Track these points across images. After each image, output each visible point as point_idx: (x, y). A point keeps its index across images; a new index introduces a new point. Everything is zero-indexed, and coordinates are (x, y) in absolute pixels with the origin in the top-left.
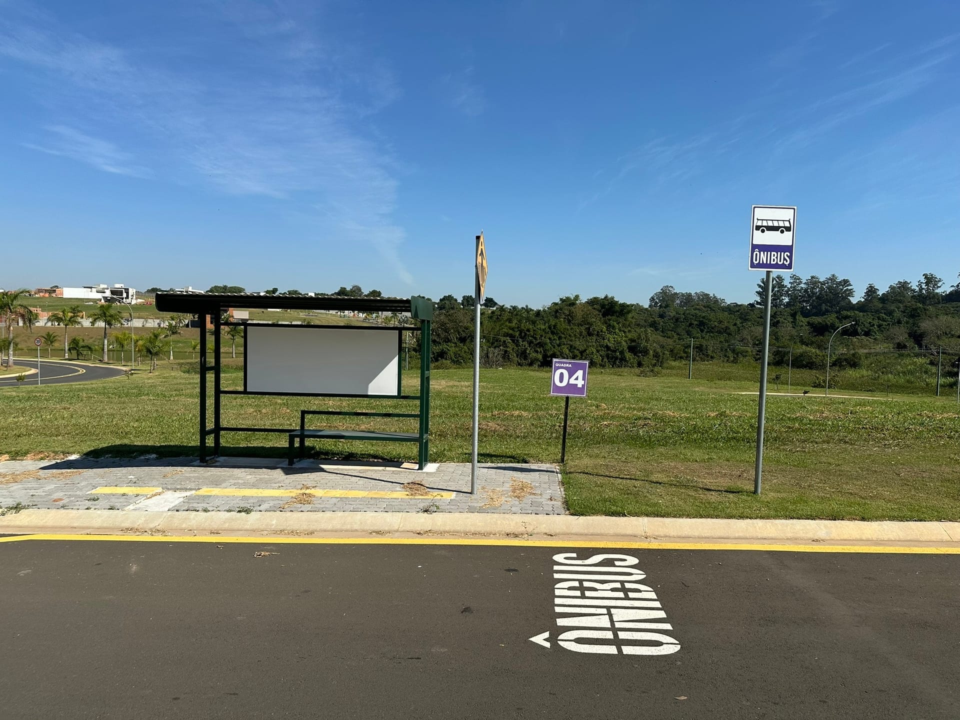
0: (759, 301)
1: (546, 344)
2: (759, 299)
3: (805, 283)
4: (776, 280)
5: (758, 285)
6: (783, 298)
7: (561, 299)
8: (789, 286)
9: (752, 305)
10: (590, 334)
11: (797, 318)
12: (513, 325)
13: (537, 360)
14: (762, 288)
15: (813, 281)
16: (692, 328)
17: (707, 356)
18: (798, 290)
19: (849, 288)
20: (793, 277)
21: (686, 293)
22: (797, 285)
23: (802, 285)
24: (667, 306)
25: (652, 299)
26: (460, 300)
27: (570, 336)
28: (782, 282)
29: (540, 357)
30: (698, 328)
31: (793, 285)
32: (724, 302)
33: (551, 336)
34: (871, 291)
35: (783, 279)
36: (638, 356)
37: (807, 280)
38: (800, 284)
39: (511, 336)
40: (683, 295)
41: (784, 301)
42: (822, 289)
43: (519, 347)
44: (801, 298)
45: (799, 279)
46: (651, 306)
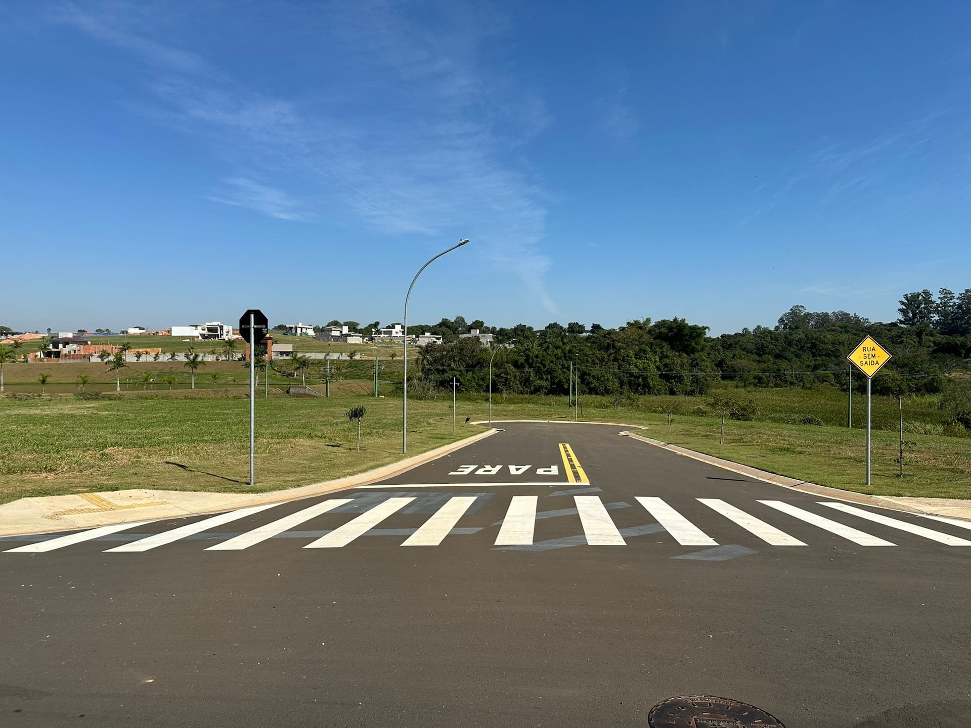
0: (903, 320)
2: (901, 317)
3: (958, 298)
4: (922, 296)
5: (900, 302)
6: (932, 315)
7: (628, 323)
8: (939, 302)
9: (894, 325)
11: (923, 337)
14: (905, 306)
16: (803, 351)
17: (786, 382)
18: (950, 306)
20: (943, 291)
21: (822, 313)
22: (948, 300)
23: (955, 300)
24: (797, 328)
25: (781, 321)
28: (929, 298)
30: (809, 351)
31: (943, 301)
32: (867, 322)
35: (931, 294)
36: (670, 383)
37: (960, 294)
38: (952, 299)
40: (818, 315)
41: (933, 319)
43: (523, 375)
44: (954, 315)
45: (950, 294)
46: (777, 328)
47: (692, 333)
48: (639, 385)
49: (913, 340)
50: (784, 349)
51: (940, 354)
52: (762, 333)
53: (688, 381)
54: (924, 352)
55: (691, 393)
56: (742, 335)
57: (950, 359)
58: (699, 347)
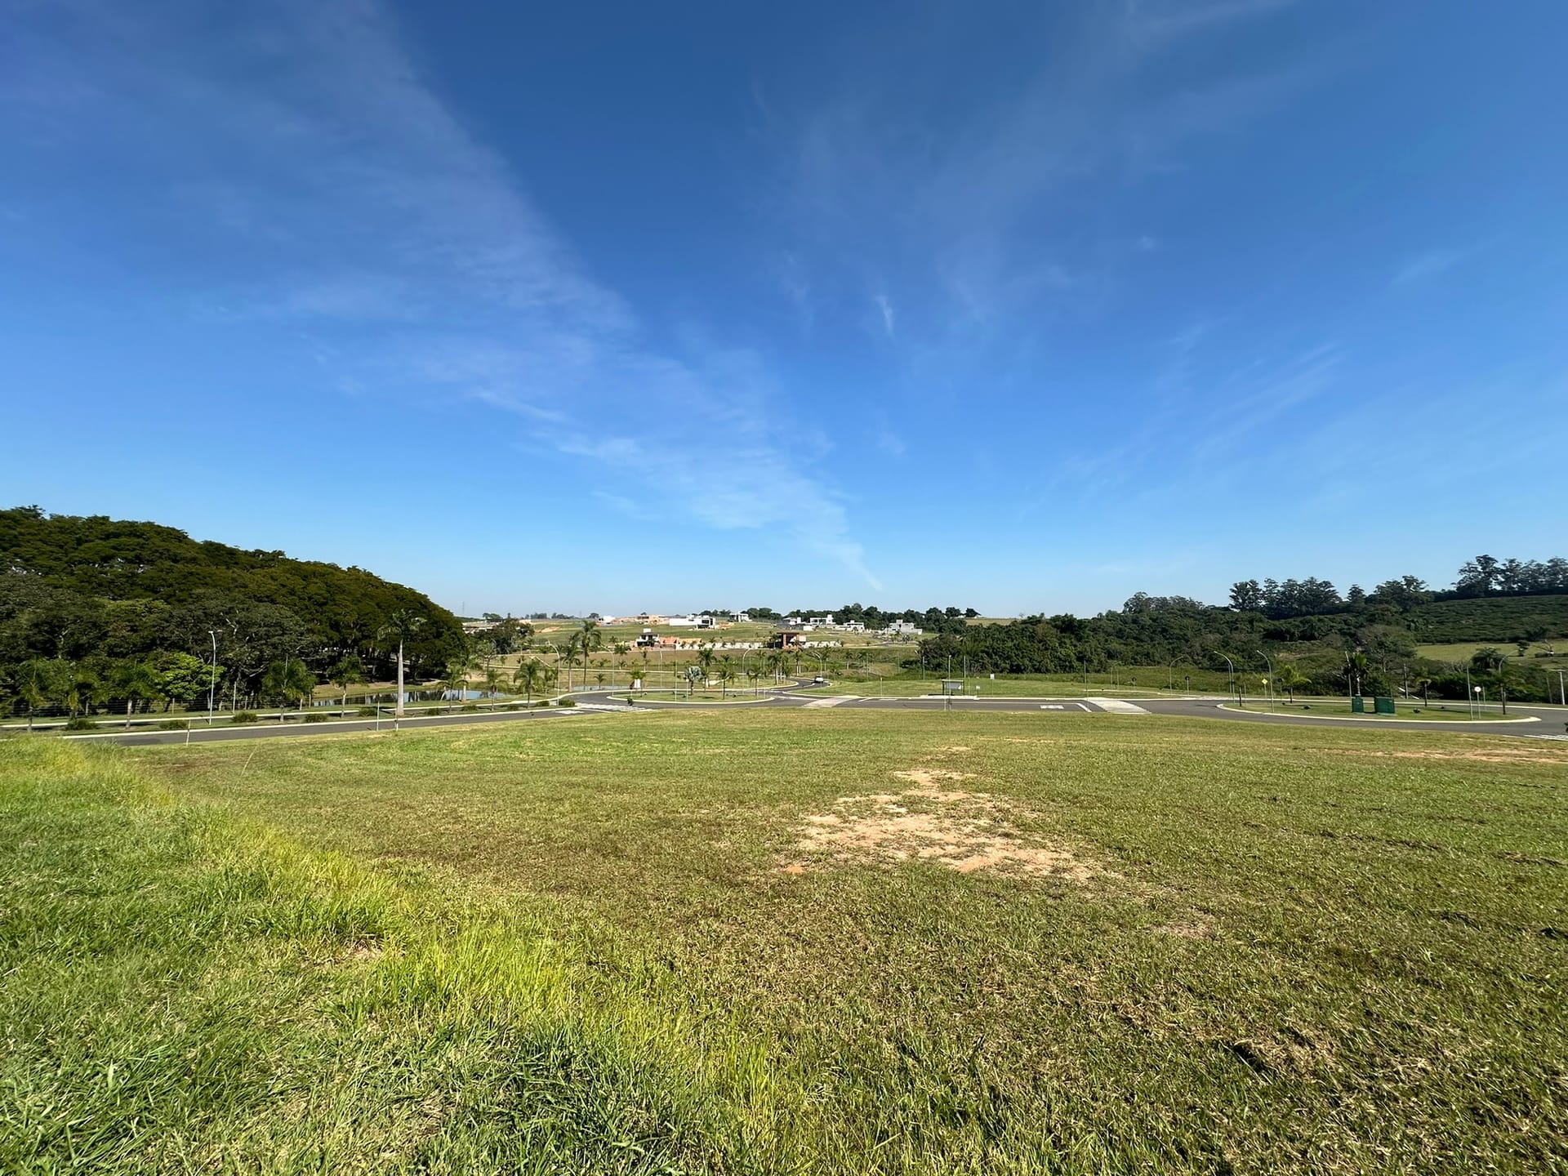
1: (1012, 657)
2: (1233, 603)
3: (1282, 586)
4: (1250, 584)
5: (1231, 590)
6: (1259, 601)
8: (1265, 589)
9: (1226, 609)
10: (1047, 649)
12: (988, 644)
13: (1006, 668)
14: (1236, 593)
15: (1291, 585)
18: (1275, 593)
19: (1331, 589)
20: (1268, 581)
22: (1273, 588)
23: (1279, 588)
24: (1141, 611)
25: (1126, 605)
26: (944, 611)
27: (1031, 651)
28: (1256, 587)
29: (1008, 666)
31: (1268, 589)
32: (1202, 606)
33: (1016, 652)
34: (1356, 592)
35: (1257, 583)
36: (1085, 664)
37: (1283, 583)
38: (1276, 587)
39: (987, 653)
40: (1158, 599)
41: (1261, 604)
42: (1301, 592)
44: (1279, 601)
45: (1274, 583)
46: (1124, 612)
47: (1080, 625)
48: (1067, 666)
49: (1247, 627)
50: (1140, 634)
51: (1270, 641)
52: (1111, 615)
53: (1096, 662)
54: (1256, 637)
55: (1098, 671)
57: (1278, 644)
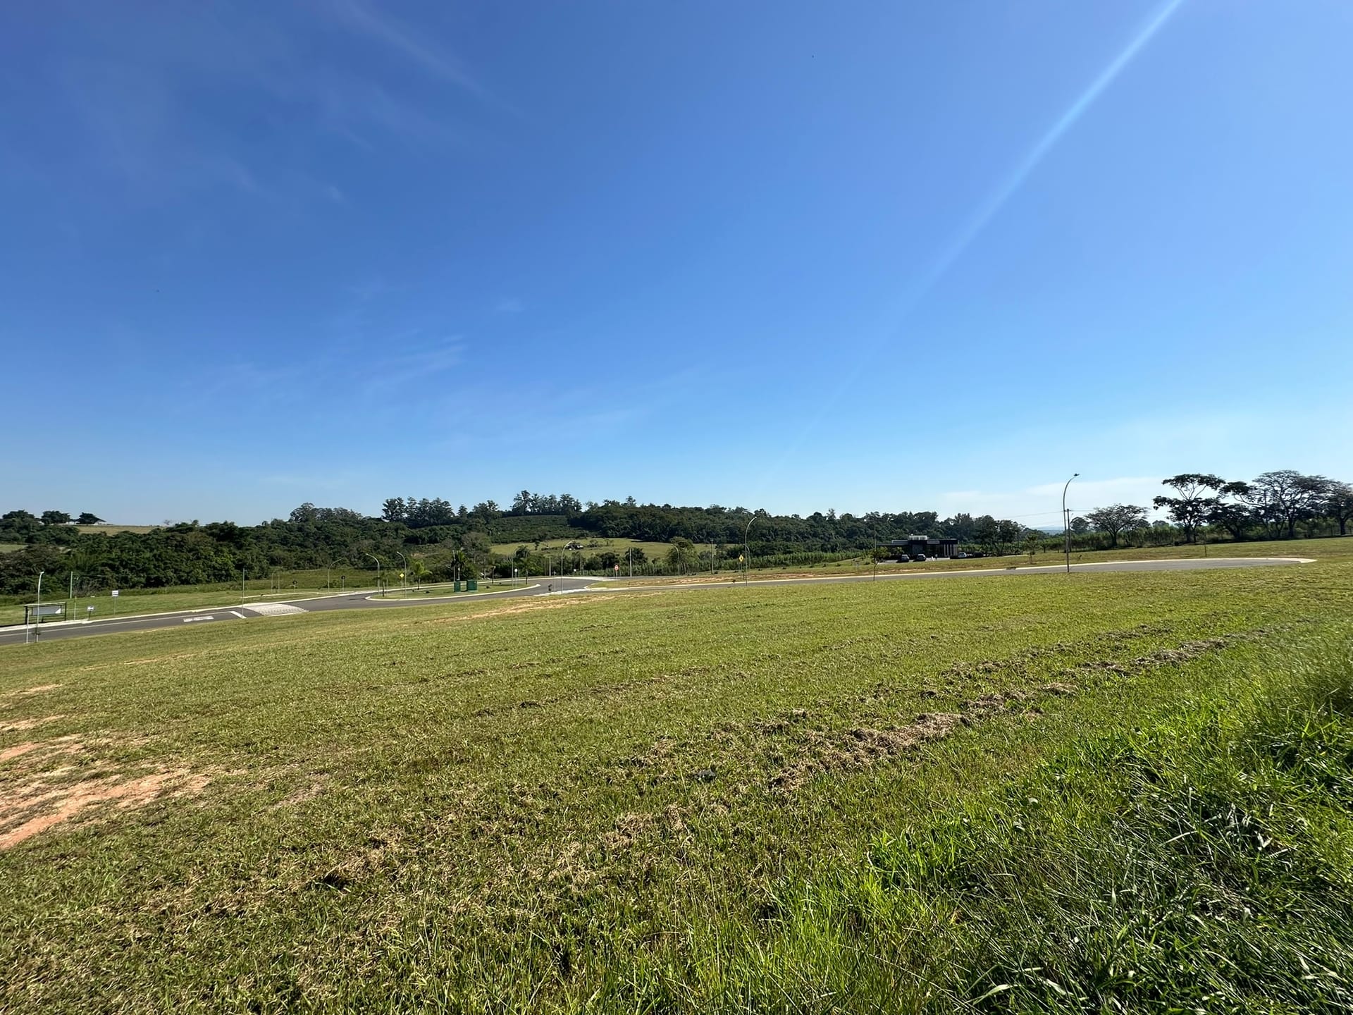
1: (149, 569)
2: (384, 515)
3: (419, 504)
4: (397, 501)
5: (383, 504)
6: (403, 513)
8: (407, 505)
9: (379, 520)
10: (198, 558)
11: (399, 531)
13: (138, 582)
14: (387, 507)
15: (424, 503)
18: (414, 509)
19: (449, 507)
20: (410, 499)
21: (326, 508)
22: (413, 504)
23: (417, 505)
24: (307, 520)
25: (293, 514)
27: (176, 561)
28: (401, 503)
31: (410, 505)
32: (360, 517)
33: (156, 563)
34: (462, 510)
35: (402, 500)
37: (420, 501)
38: (415, 504)
39: (111, 566)
40: (323, 510)
41: (404, 516)
42: (431, 508)
43: (120, 574)
44: (416, 514)
45: (414, 500)
46: (290, 521)
48: (222, 575)
50: (304, 541)
51: (408, 544)
52: (277, 524)
53: (256, 569)
54: (399, 541)
55: (258, 578)
56: (264, 528)
57: (413, 546)
58: (247, 543)
